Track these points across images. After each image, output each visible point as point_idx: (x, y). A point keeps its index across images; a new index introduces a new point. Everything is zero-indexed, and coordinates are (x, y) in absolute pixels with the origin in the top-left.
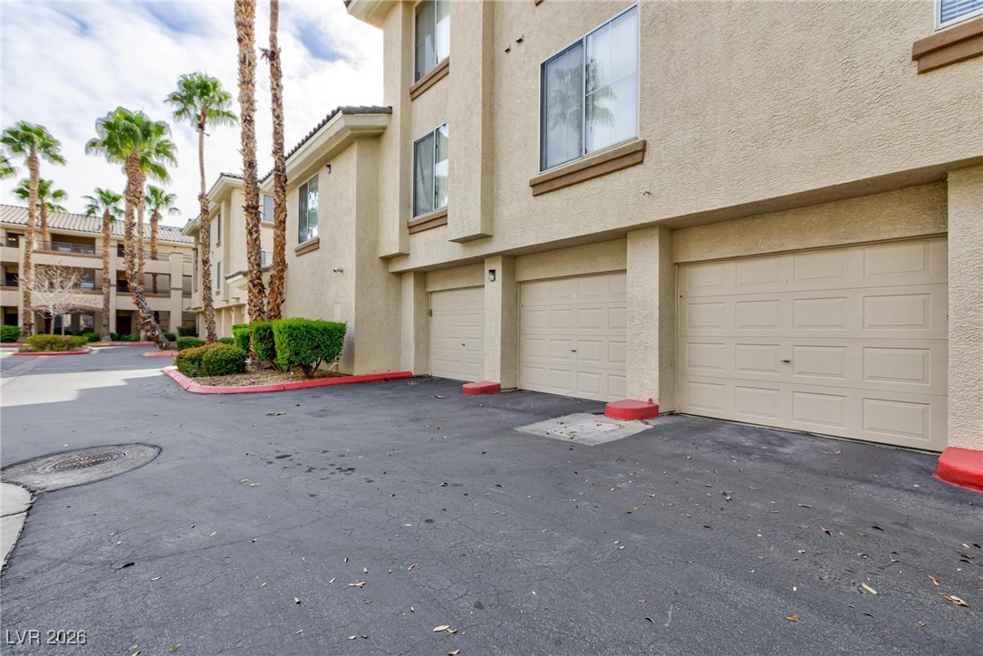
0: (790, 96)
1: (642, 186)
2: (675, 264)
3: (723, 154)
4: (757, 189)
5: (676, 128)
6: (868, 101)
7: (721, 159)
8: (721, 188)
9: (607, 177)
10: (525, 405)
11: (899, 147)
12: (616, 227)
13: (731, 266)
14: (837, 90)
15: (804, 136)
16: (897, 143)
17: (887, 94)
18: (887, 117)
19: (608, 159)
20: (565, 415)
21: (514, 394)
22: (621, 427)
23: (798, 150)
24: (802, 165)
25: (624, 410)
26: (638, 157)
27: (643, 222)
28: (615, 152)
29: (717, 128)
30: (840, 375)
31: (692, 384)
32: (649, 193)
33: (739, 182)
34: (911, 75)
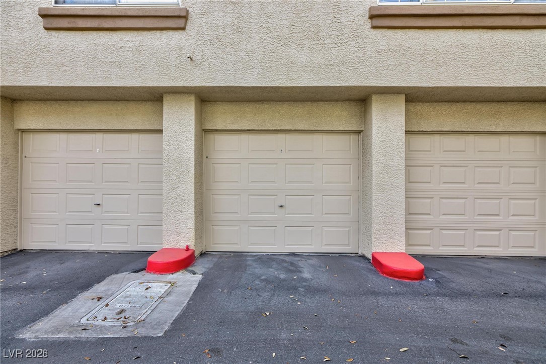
0: (303, 15)
1: (184, 51)
2: (203, 130)
3: (256, 43)
4: (281, 77)
5: (216, 8)
6: (347, 35)
7: (254, 46)
8: (254, 70)
9: (145, 33)
10: (32, 275)
11: (363, 70)
12: (155, 84)
13: (245, 137)
14: (330, 21)
15: (312, 46)
16: (361, 67)
17: (357, 34)
18: (356, 49)
19: (147, 14)
20: (99, 282)
21: (14, 259)
22: (173, 284)
23: (308, 55)
24: (311, 67)
25: (168, 263)
26: (179, 23)
27: (185, 85)
28: (156, 10)
29: (252, 20)
30: (311, 214)
31: (215, 227)
32: (191, 60)
33: (268, 68)
34: (367, 27)
